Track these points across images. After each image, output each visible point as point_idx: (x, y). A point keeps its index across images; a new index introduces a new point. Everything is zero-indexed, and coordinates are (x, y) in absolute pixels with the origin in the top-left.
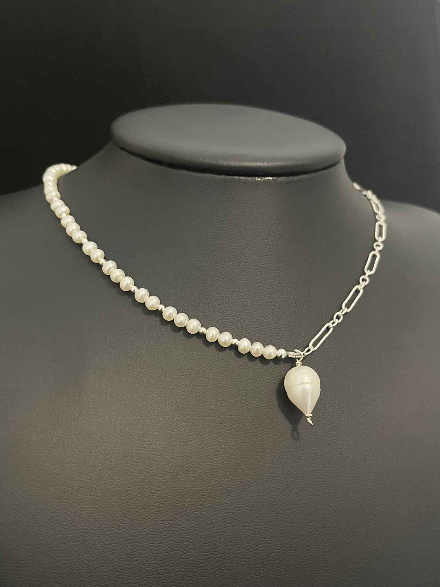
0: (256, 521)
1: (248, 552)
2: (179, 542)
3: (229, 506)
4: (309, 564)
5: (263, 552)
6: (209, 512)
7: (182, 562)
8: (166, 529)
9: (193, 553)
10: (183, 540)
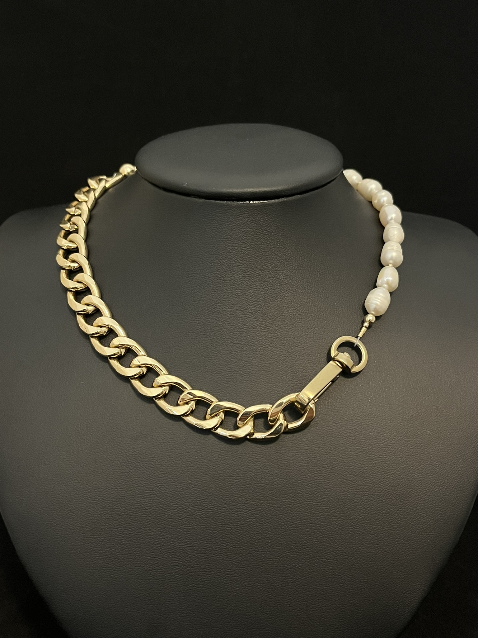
0: (196, 484)
1: (185, 507)
2: (131, 490)
3: (175, 469)
4: (236, 525)
5: (198, 509)
6: (158, 471)
7: (131, 505)
8: (122, 479)
9: (141, 501)
10: (134, 489)
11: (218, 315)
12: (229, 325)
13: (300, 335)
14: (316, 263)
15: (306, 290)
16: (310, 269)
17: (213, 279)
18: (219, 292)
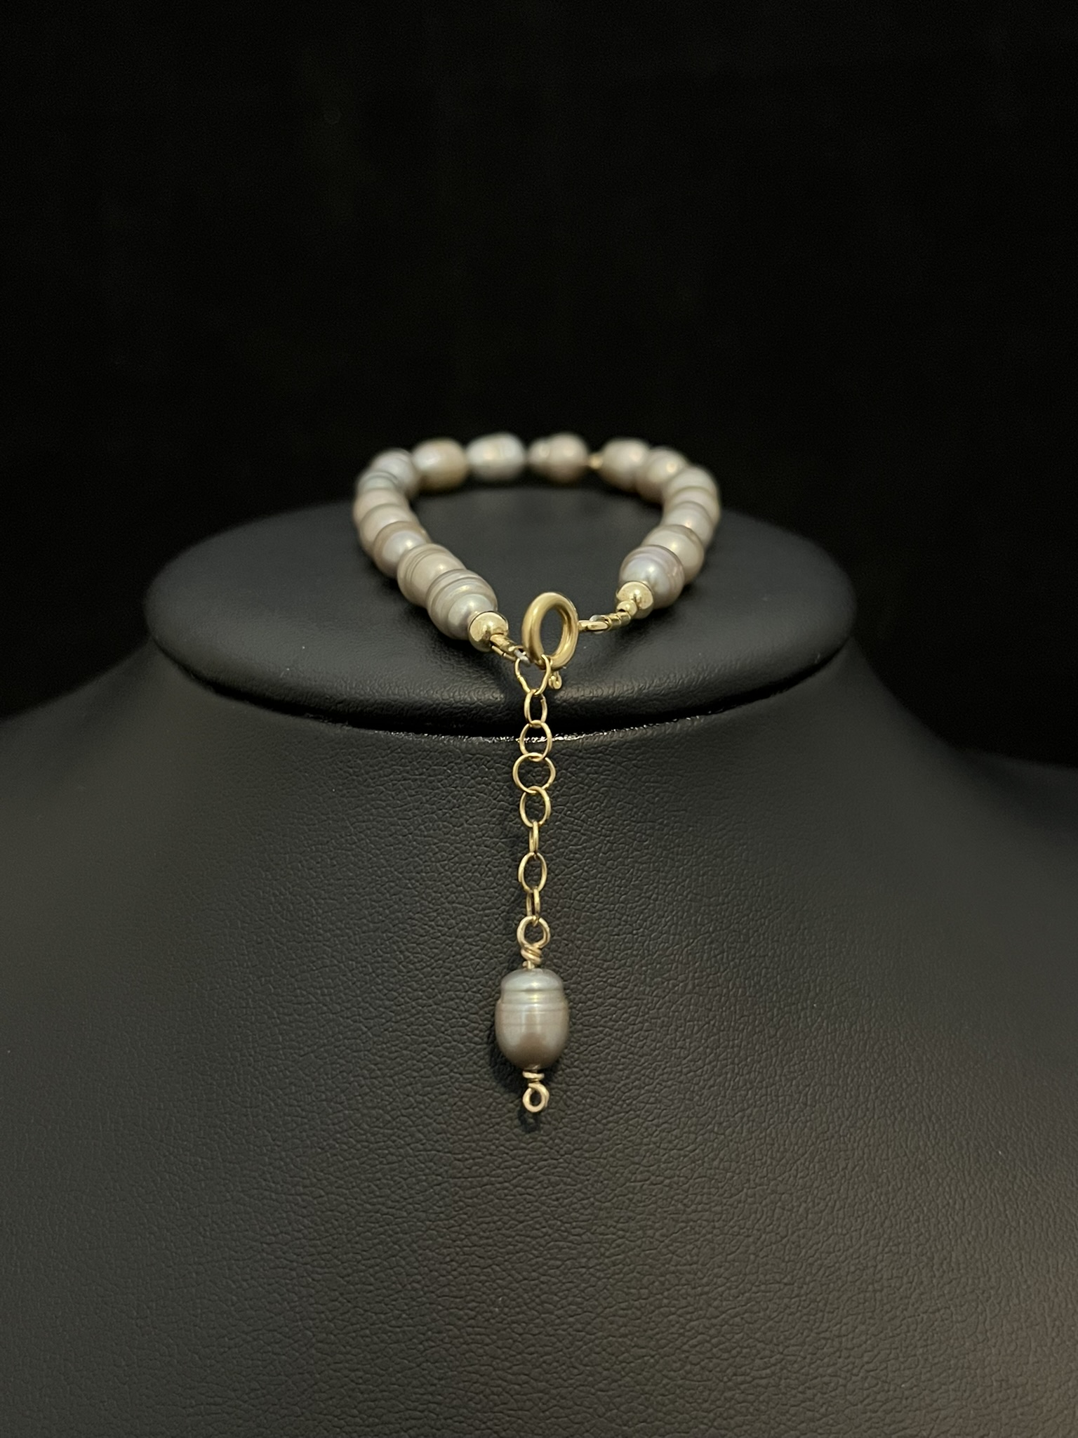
11: (379, 1175)
12: (423, 1215)
13: (702, 1265)
14: (767, 968)
15: (729, 1076)
16: (744, 994)
17: (370, 1029)
18: (390, 1081)
